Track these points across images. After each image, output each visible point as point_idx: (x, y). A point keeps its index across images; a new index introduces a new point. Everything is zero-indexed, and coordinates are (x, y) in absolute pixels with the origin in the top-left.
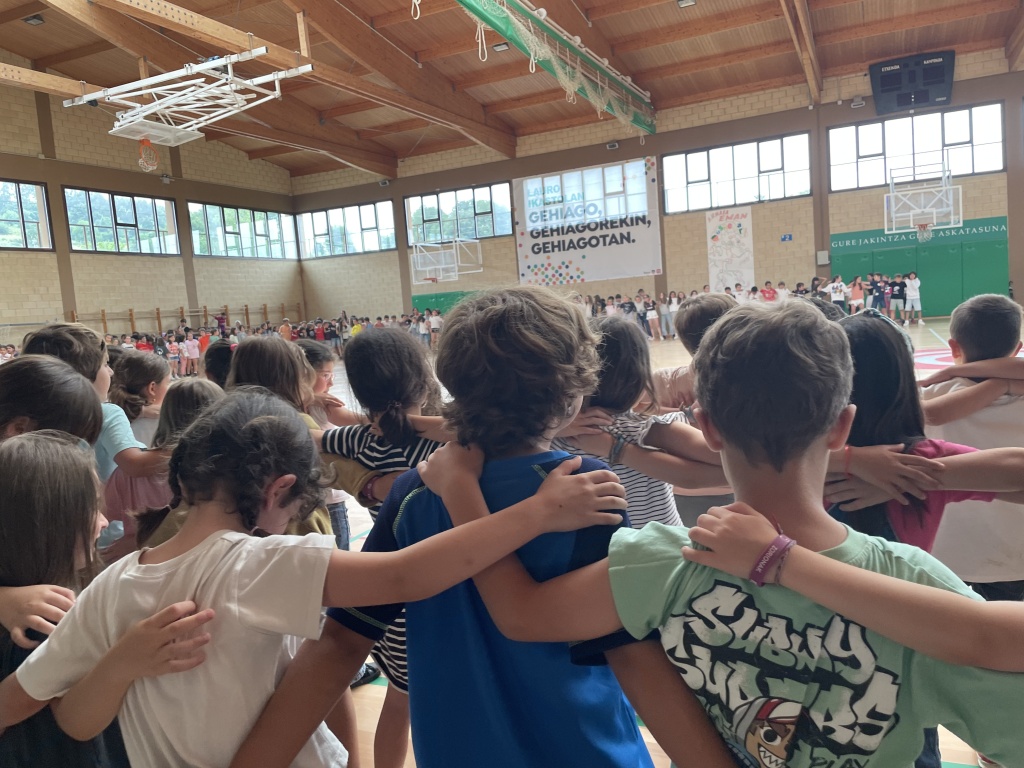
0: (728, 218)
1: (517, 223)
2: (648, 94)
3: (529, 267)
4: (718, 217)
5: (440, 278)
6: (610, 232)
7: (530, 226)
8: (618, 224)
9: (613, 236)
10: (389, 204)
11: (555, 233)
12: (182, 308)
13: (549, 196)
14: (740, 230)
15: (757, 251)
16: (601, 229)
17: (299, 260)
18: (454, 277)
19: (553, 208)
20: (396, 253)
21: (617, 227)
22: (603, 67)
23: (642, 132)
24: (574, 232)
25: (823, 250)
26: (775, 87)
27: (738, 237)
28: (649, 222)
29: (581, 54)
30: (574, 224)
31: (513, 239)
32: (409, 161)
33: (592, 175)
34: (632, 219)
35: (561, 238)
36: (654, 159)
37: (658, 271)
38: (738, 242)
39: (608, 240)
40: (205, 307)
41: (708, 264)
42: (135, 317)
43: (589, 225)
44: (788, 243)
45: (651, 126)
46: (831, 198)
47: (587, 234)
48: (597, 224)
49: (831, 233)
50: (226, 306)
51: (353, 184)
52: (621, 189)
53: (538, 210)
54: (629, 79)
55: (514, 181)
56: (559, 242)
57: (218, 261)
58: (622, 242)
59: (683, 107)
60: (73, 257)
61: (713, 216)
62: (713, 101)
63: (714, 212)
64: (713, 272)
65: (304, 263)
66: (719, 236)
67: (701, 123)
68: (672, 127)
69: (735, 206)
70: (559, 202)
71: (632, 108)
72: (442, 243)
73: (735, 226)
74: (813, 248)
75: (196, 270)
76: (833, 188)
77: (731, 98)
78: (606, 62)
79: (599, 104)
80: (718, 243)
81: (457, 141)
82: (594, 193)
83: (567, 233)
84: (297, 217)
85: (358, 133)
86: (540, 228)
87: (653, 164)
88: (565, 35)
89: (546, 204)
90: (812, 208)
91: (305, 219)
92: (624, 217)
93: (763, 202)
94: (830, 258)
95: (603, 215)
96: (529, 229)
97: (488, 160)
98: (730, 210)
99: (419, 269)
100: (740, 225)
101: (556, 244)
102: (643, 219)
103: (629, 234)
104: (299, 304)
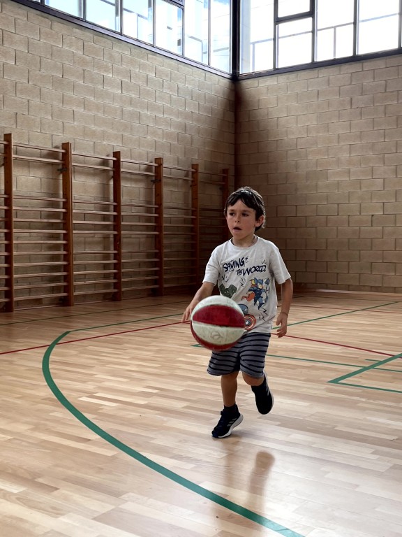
17: (235, 78)
50: (66, 146)
65: (247, 85)
104: (225, 171)
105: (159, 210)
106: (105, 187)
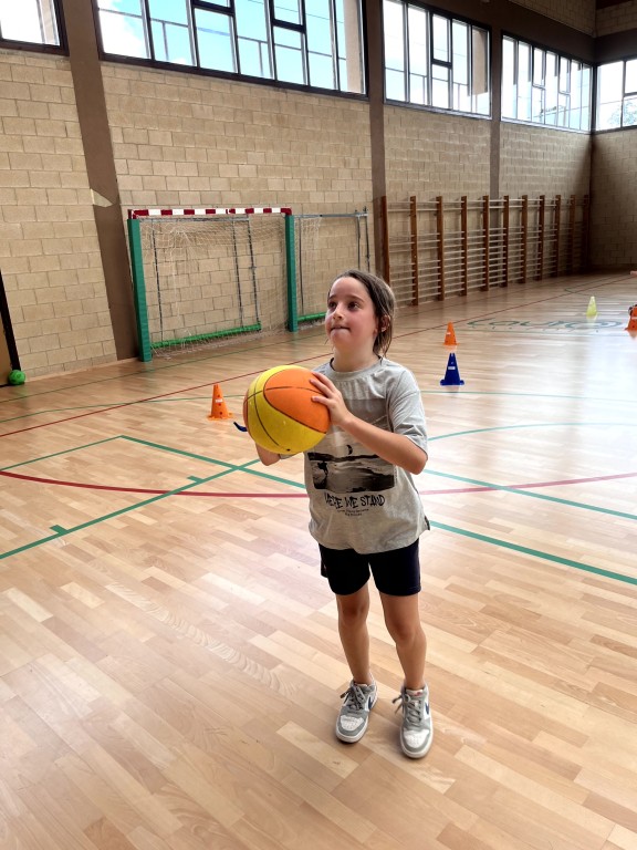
12: (485, 198)
17: (593, 133)
40: (507, 198)
42: (444, 209)
65: (599, 137)
91: (610, 72)
104: (586, 196)
105: (557, 227)
106: (535, 216)
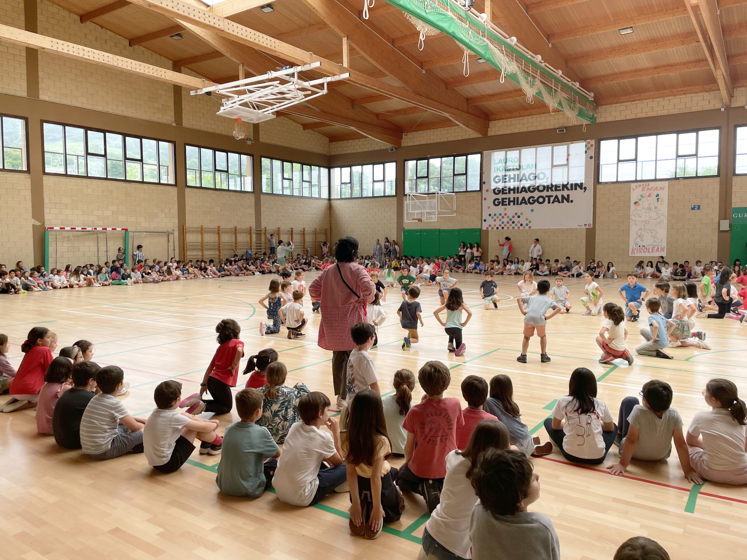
0: (648, 189)
1: (484, 183)
2: (592, 95)
3: (490, 215)
4: (641, 188)
5: (424, 219)
6: (554, 193)
7: (493, 186)
8: (561, 188)
9: (556, 196)
10: (394, 164)
11: (512, 192)
12: (251, 228)
13: (510, 165)
14: (658, 199)
15: (670, 216)
16: (548, 191)
17: (329, 199)
18: (434, 219)
19: (512, 174)
20: (395, 198)
21: (560, 190)
22: (558, 76)
23: (585, 122)
24: (527, 192)
25: (725, 219)
26: (695, 93)
27: (656, 204)
28: (585, 188)
29: (541, 68)
30: (527, 186)
31: (480, 193)
32: (410, 135)
33: (544, 151)
34: (572, 185)
35: (516, 195)
36: (593, 142)
37: (589, 225)
38: (656, 208)
39: (552, 199)
40: (265, 228)
41: (629, 223)
42: (221, 231)
43: (538, 187)
44: (696, 211)
45: (593, 118)
46: (735, 179)
47: (536, 194)
48: (544, 186)
49: (733, 206)
51: (370, 149)
52: (566, 163)
53: (501, 174)
54: (577, 84)
55: (484, 152)
56: (514, 198)
57: (277, 198)
58: (563, 202)
59: (619, 105)
60: (187, 190)
61: (636, 187)
62: (643, 101)
63: (638, 184)
64: (634, 230)
66: (640, 202)
67: (633, 117)
68: (609, 119)
69: (656, 180)
70: (517, 169)
71: (578, 105)
72: (428, 194)
73: (654, 196)
74: (717, 217)
75: (262, 203)
76: (737, 172)
77: (658, 100)
78: (560, 72)
79: (551, 103)
80: (639, 208)
81: (445, 123)
82: (544, 165)
83: (521, 192)
84: (331, 170)
85: (377, 115)
86: (501, 187)
87: (592, 145)
88: (529, 54)
89: (506, 170)
90: (719, 186)
91: (336, 171)
92: (565, 183)
93: (678, 178)
94: (730, 226)
95: (550, 181)
96: (493, 188)
97: (467, 137)
98: (651, 183)
99: (410, 211)
100: (658, 195)
101: (512, 199)
102: (581, 186)
103: (568, 196)
104: (326, 229)
